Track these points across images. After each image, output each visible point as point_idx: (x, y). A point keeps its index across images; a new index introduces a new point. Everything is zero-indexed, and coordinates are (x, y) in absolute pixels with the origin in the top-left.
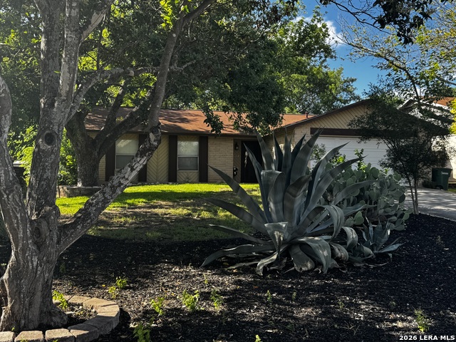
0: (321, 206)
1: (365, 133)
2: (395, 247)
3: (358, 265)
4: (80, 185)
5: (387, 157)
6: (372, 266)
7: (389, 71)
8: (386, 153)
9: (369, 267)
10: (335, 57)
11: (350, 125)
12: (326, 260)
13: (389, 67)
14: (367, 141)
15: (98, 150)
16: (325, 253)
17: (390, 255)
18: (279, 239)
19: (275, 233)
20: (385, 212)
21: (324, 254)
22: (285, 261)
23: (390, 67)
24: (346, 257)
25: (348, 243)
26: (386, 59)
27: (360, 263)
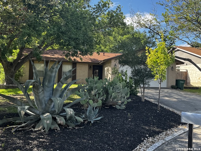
2: (100, 118)
4: (5, 84)
6: (77, 128)
8: (131, 73)
9: (75, 128)
12: (48, 126)
15: (14, 68)
17: (92, 122)
19: (21, 112)
24: (64, 123)
25: (68, 116)
26: (149, 28)
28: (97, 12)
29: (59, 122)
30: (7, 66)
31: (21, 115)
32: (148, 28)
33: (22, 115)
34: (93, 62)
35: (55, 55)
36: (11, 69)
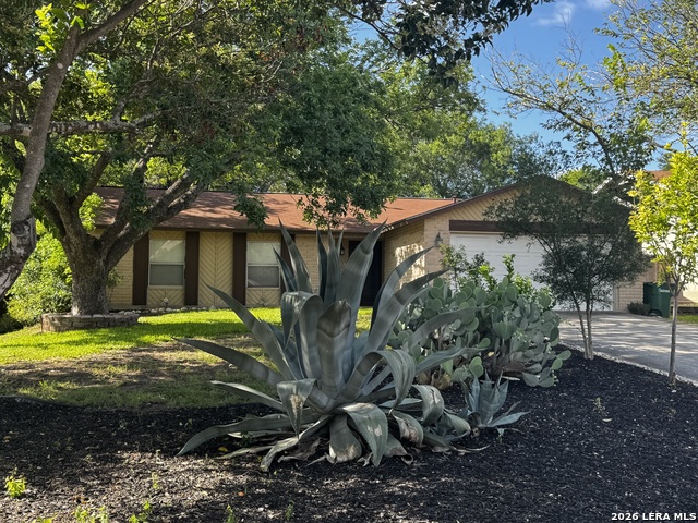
0: (375, 350)
1: (511, 228)
2: (515, 417)
3: (439, 450)
4: (75, 311)
5: (543, 267)
6: (462, 452)
7: (568, 131)
8: (542, 260)
9: (457, 453)
10: (485, 111)
11: (486, 214)
12: (379, 445)
13: (565, 125)
14: (513, 240)
15: (104, 257)
16: (378, 432)
17: (501, 431)
18: (298, 408)
19: (292, 399)
20: (524, 356)
21: (376, 432)
22: (316, 444)
23: (570, 125)
24: (419, 436)
25: (426, 412)
26: (560, 112)
27: (443, 446)
28: (378, 60)
29: (407, 433)
30: (84, 251)
31: (292, 408)
32: (554, 109)
33: (294, 411)
34: (354, 230)
35: (217, 209)
36: (94, 262)
